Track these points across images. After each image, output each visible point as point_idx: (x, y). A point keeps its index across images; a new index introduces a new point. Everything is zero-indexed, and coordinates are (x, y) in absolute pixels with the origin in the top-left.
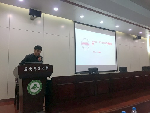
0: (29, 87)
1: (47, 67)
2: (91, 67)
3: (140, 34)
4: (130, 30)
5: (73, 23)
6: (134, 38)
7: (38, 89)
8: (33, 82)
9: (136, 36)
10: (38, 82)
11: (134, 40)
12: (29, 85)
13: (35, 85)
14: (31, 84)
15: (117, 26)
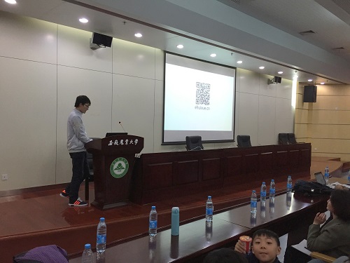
0: (113, 167)
1: (137, 140)
2: (189, 136)
3: (281, 75)
4: (262, 68)
5: (162, 54)
6: (269, 80)
7: (123, 171)
8: (117, 161)
9: (272, 77)
10: (123, 160)
11: (268, 84)
12: (112, 164)
13: (120, 165)
14: (114, 163)
15: (240, 62)
